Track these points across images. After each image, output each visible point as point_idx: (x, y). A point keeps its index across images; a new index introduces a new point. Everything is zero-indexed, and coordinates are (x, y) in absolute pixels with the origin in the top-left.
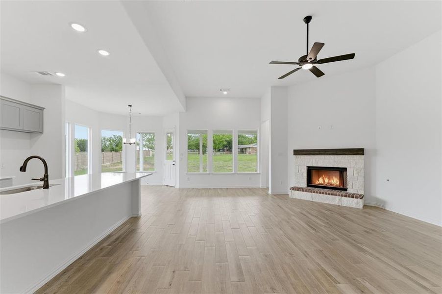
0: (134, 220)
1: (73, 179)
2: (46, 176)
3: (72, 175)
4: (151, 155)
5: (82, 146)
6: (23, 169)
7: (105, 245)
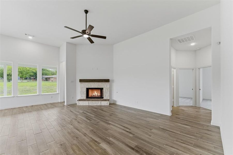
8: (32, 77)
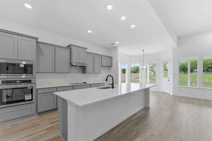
0: (147, 108)
1: (121, 85)
2: (113, 83)
3: (121, 83)
4: (152, 75)
5: (124, 71)
6: (107, 80)
7: (134, 118)
8: (210, 69)
